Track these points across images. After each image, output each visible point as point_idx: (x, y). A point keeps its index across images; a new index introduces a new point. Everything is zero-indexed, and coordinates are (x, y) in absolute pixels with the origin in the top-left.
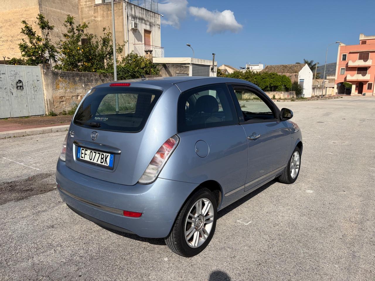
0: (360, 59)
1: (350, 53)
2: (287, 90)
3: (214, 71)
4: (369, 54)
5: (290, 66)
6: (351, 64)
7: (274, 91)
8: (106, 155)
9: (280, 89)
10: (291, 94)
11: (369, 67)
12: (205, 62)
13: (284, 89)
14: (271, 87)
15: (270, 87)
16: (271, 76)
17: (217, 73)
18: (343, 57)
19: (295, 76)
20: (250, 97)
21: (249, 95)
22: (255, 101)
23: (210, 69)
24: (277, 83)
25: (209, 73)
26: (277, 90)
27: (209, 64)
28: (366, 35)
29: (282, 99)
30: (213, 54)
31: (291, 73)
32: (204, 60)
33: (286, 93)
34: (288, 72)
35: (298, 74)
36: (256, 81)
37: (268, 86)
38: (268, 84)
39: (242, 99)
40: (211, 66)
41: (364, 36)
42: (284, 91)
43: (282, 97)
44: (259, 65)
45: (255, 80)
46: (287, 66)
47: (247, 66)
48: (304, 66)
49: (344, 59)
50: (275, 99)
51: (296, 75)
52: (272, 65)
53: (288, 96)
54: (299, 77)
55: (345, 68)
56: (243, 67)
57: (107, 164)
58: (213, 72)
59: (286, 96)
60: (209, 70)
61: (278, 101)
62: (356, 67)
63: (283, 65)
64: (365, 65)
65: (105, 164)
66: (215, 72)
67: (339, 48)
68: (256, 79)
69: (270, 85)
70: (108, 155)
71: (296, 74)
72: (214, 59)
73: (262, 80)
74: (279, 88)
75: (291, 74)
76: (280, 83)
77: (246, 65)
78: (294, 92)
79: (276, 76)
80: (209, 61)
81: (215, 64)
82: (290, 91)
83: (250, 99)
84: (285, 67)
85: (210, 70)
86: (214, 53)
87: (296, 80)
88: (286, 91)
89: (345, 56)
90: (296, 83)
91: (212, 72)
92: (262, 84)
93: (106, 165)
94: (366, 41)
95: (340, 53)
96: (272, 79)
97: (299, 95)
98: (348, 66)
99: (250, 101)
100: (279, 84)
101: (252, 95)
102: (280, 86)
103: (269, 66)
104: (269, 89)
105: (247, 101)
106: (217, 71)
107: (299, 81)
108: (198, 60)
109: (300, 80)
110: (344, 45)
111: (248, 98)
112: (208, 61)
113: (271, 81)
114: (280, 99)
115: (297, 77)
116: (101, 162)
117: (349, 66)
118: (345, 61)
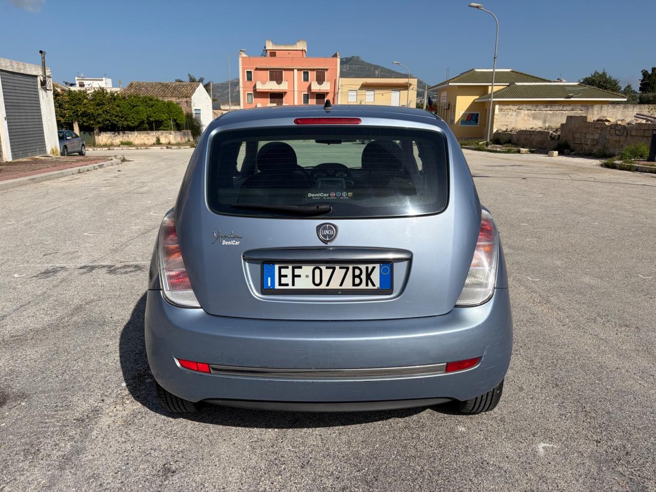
0: (271, 79)
1: (257, 69)
2: (178, 127)
3: (48, 88)
4: (282, 72)
5: (174, 85)
6: (260, 87)
7: (156, 130)
8: (367, 268)
9: (166, 127)
10: (184, 134)
11: (286, 93)
12: (27, 67)
13: (174, 125)
14: (150, 123)
15: (147, 123)
16: (146, 102)
17: (52, 92)
18: (247, 75)
19: (185, 104)
20: (113, 140)
21: (111, 137)
22: (125, 148)
23: (39, 83)
24: (160, 116)
25: (38, 92)
26: (161, 128)
27: (34, 73)
28: (275, 43)
29: (173, 145)
30: (41, 52)
31: (179, 98)
32: (25, 63)
33: (178, 133)
34: (173, 97)
35: (191, 99)
36: (121, 112)
37: (144, 121)
38: (144, 117)
39: (96, 145)
40: (39, 77)
41: (273, 43)
42: (174, 130)
43: (173, 141)
44: (102, 80)
45: (117, 108)
46: (169, 86)
47: (77, 80)
48: (197, 87)
49: (250, 79)
50: (161, 144)
51: (187, 102)
52: (141, 81)
53: (182, 139)
54: (192, 105)
55: (252, 93)
56: (70, 83)
57: (374, 285)
58: (46, 90)
59: (179, 139)
60: (37, 86)
61: (167, 148)
62: (268, 92)
63: (160, 83)
64: (279, 90)
65: (367, 285)
66: (48, 90)
67: (240, 60)
68: (118, 106)
69: (148, 119)
70: (374, 268)
71: (188, 99)
72: (44, 62)
73: (131, 110)
74: (165, 125)
75: (178, 101)
76: (165, 115)
77: (76, 78)
78: (189, 132)
79: (156, 102)
80: (34, 66)
81: (47, 74)
82: (183, 129)
83: (112, 145)
84: (166, 86)
85: (39, 87)
86: (43, 50)
87: (188, 110)
88: (177, 130)
89: (249, 73)
90: (189, 116)
91: (44, 89)
92: (132, 117)
93: (370, 287)
94: (275, 53)
95: (243, 68)
96: (149, 107)
97: (197, 136)
98: (256, 90)
99: (115, 148)
100: (165, 118)
101: (115, 137)
102: (167, 120)
103: (134, 83)
104: (146, 126)
105: (109, 149)
106: (52, 88)
107: (194, 112)
108: (11, 62)
109: (195, 110)
110: (246, 56)
111: (109, 142)
112: (31, 65)
113: (150, 111)
114: (169, 143)
115: (191, 105)
116: (354, 285)
117: (258, 91)
118: (251, 82)
